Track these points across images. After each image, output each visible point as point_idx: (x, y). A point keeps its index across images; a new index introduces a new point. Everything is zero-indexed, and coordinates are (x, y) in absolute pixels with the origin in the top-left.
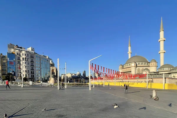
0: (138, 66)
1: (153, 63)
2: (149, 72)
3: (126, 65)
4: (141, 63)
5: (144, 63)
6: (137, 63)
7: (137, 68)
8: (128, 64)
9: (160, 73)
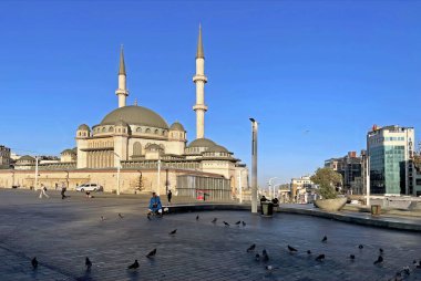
0: (133, 134)
1: (176, 134)
2: (163, 155)
3: (101, 128)
4: (144, 128)
5: (153, 129)
6: (133, 127)
7: (132, 141)
8: (108, 127)
9: (188, 158)
